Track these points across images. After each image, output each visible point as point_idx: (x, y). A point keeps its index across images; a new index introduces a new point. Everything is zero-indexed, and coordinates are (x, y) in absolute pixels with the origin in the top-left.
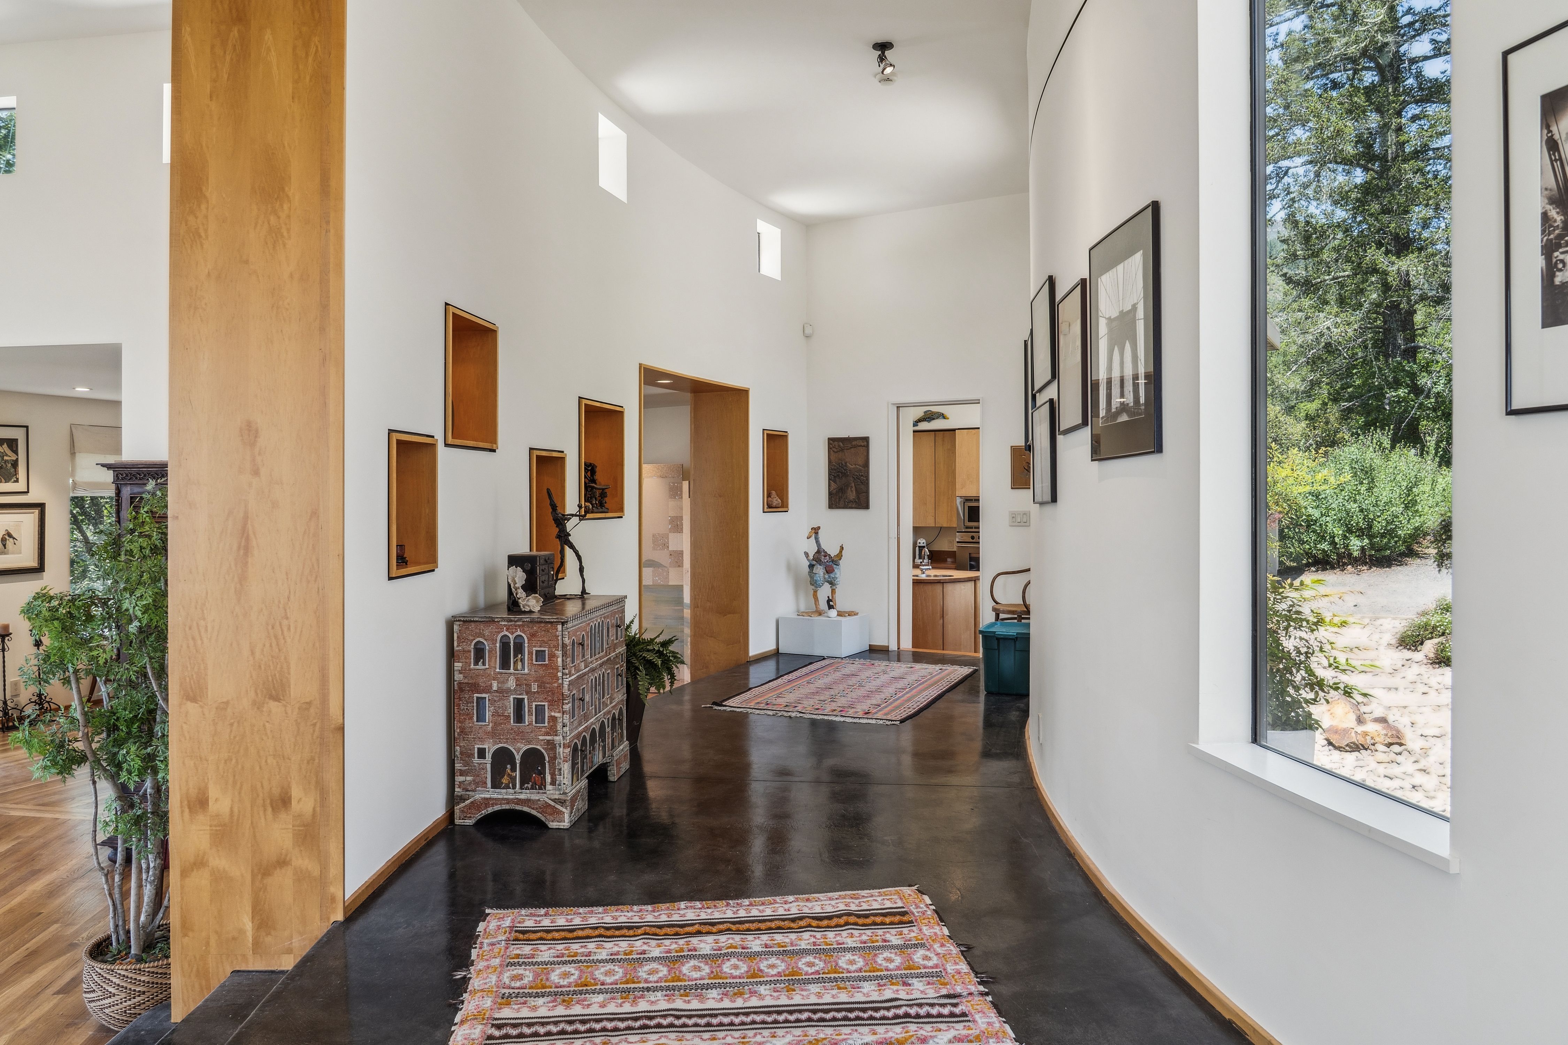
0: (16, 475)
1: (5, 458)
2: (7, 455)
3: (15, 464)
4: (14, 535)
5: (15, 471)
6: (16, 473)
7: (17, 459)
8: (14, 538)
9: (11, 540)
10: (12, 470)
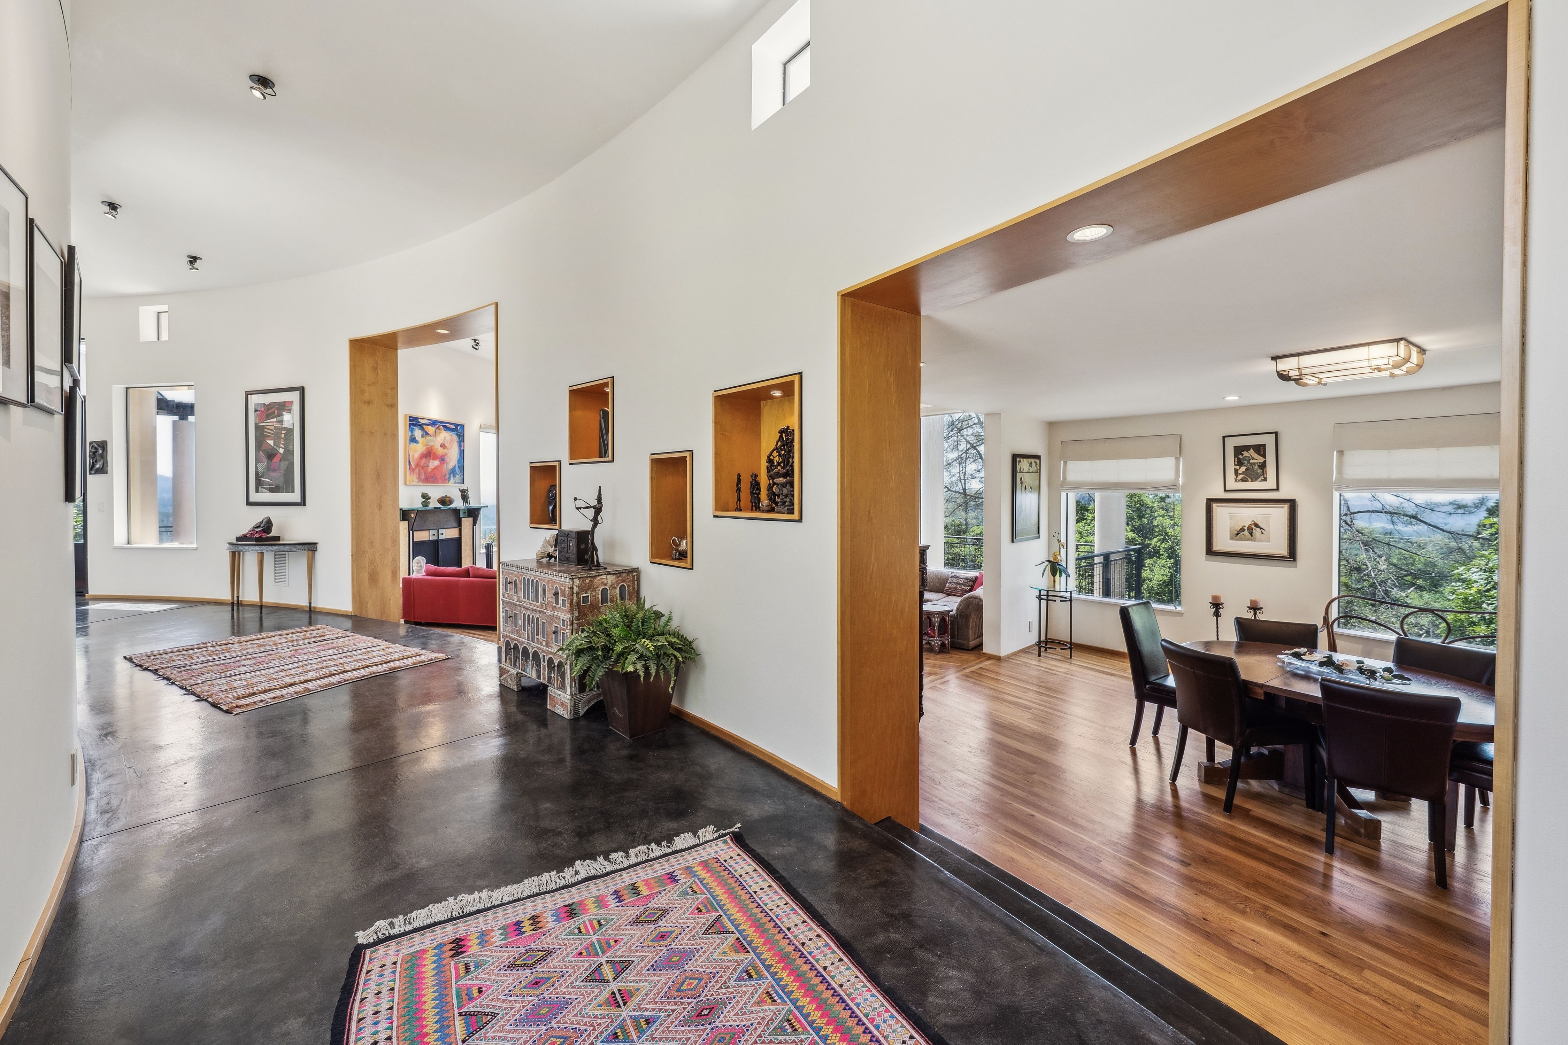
0: (1263, 474)
1: (1251, 461)
2: (1253, 459)
3: (1263, 466)
4: (1261, 526)
5: (1263, 472)
6: (1264, 473)
7: (1265, 462)
8: (1261, 528)
9: (1258, 529)
10: (1260, 471)
